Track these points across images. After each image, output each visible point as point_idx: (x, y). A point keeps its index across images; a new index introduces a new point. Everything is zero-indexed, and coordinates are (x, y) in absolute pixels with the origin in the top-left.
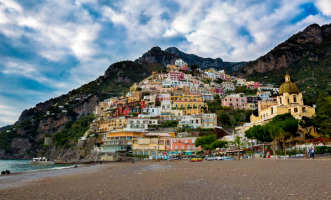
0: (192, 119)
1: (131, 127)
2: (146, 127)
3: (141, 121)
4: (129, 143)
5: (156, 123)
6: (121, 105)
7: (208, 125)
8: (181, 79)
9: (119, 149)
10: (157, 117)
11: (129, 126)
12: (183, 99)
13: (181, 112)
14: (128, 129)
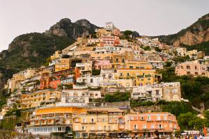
0: (150, 89)
1: (67, 101)
2: (87, 101)
3: (80, 93)
4: (68, 122)
5: (99, 96)
6: (47, 74)
7: (172, 97)
8: (117, 45)
9: (55, 130)
10: (99, 89)
11: (63, 99)
12: (128, 67)
13: (130, 81)
14: (63, 103)
